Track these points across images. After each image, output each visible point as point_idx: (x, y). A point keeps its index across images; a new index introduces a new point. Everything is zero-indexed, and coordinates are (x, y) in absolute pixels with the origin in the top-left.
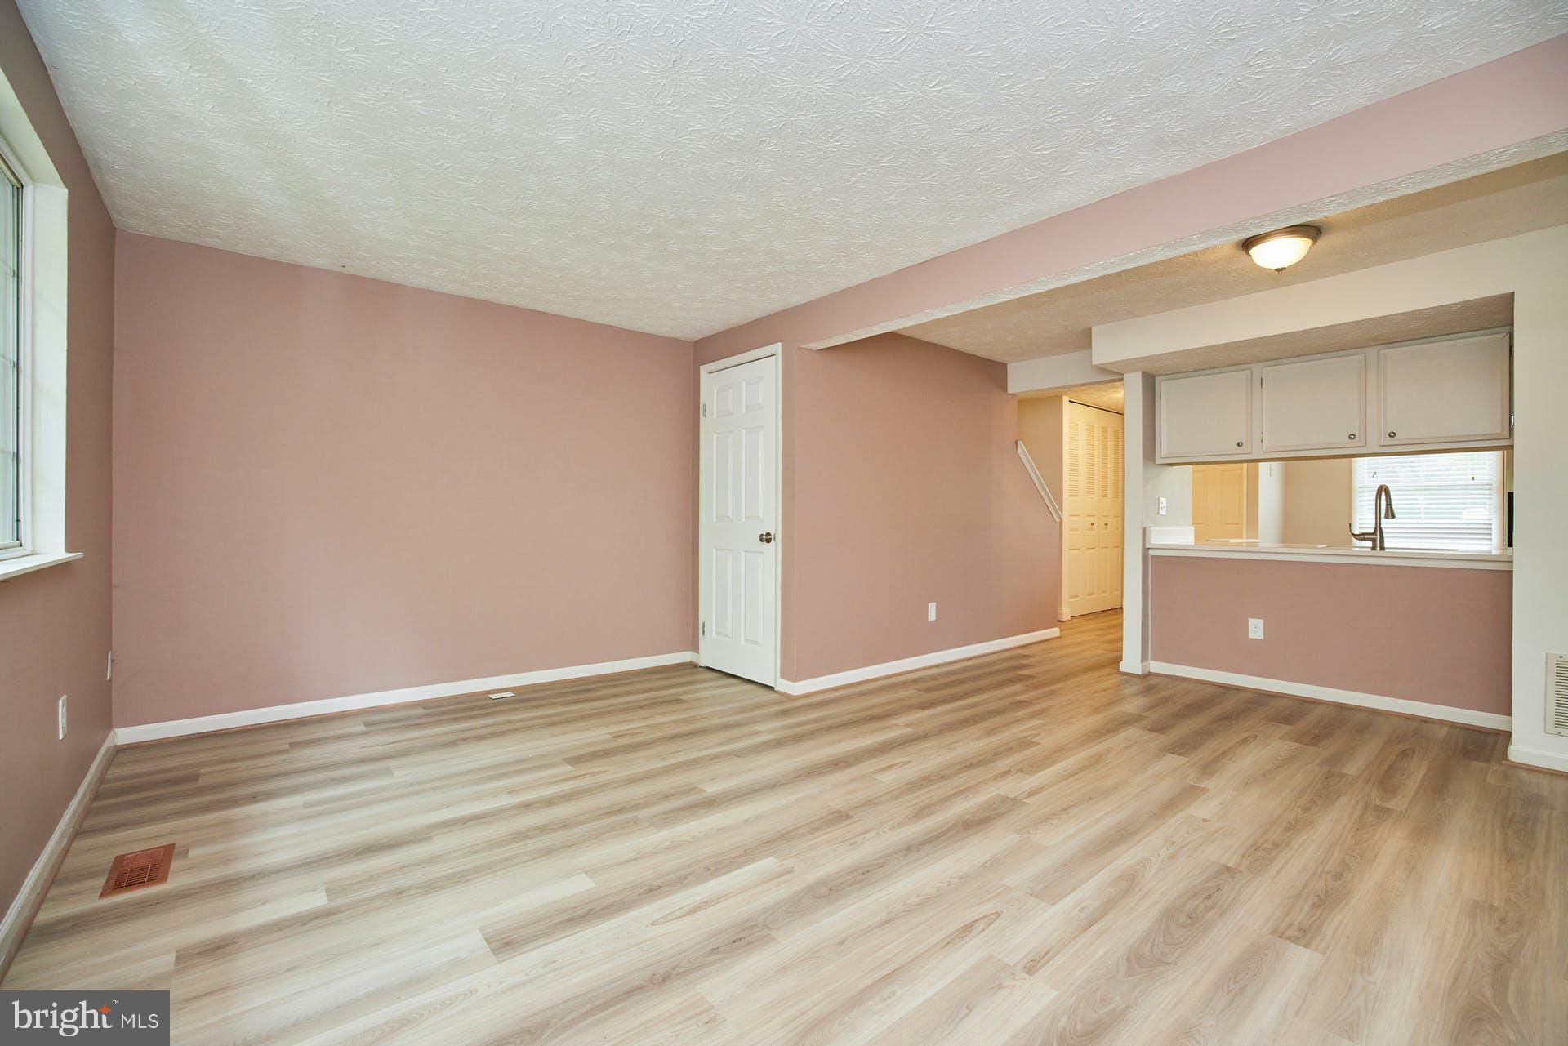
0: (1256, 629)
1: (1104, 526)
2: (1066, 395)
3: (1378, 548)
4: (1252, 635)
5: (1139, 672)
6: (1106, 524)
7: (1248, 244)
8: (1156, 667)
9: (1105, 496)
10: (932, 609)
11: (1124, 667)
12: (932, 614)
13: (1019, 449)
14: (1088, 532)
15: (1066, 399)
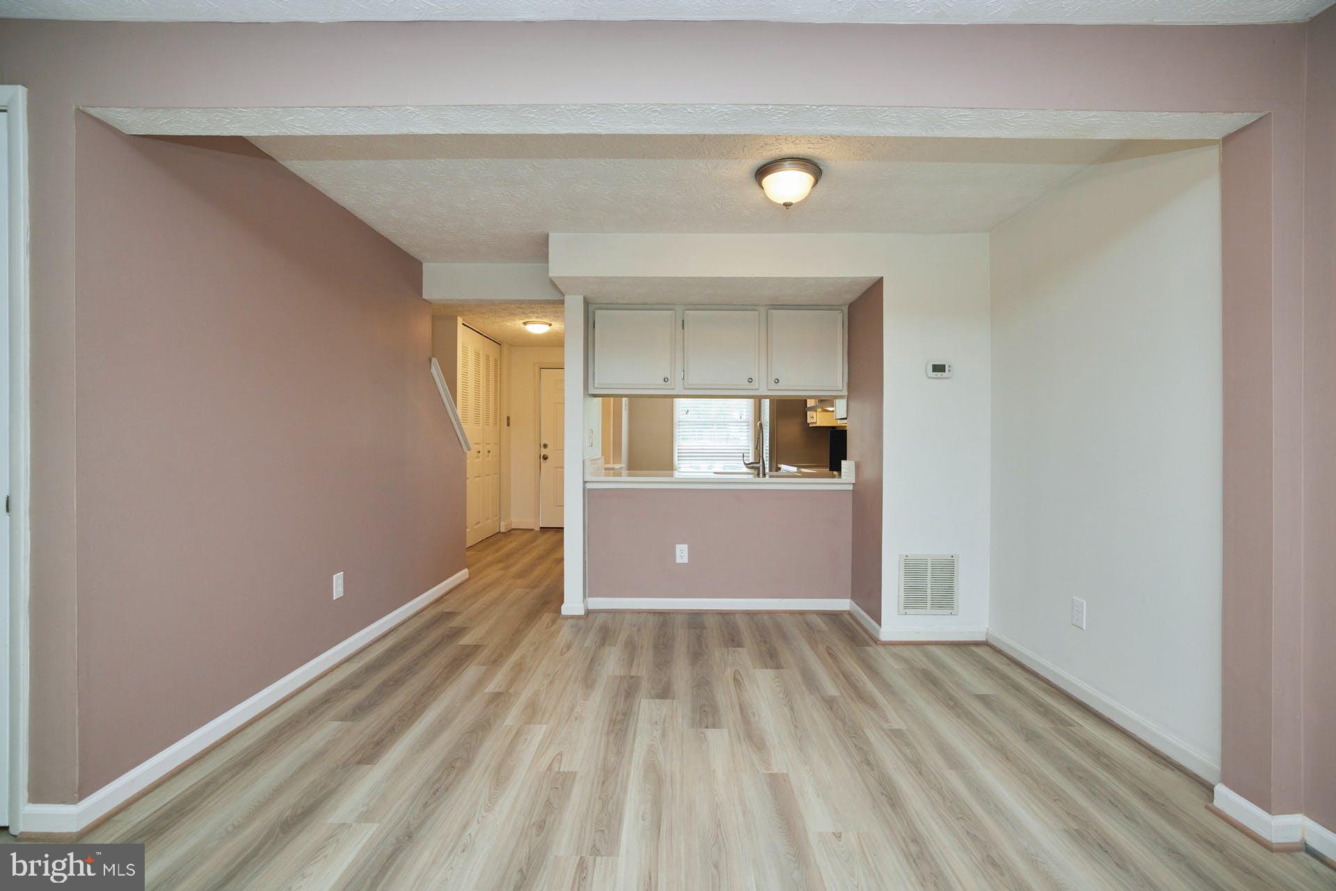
0: (682, 553)
1: (487, 453)
2: (461, 315)
3: (761, 475)
4: (678, 560)
5: (582, 612)
6: (489, 452)
7: (762, 171)
8: (598, 603)
9: (487, 424)
10: (338, 580)
11: (566, 609)
12: (338, 591)
13: (433, 368)
14: (476, 460)
15: (460, 320)
